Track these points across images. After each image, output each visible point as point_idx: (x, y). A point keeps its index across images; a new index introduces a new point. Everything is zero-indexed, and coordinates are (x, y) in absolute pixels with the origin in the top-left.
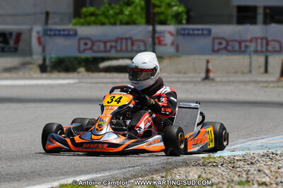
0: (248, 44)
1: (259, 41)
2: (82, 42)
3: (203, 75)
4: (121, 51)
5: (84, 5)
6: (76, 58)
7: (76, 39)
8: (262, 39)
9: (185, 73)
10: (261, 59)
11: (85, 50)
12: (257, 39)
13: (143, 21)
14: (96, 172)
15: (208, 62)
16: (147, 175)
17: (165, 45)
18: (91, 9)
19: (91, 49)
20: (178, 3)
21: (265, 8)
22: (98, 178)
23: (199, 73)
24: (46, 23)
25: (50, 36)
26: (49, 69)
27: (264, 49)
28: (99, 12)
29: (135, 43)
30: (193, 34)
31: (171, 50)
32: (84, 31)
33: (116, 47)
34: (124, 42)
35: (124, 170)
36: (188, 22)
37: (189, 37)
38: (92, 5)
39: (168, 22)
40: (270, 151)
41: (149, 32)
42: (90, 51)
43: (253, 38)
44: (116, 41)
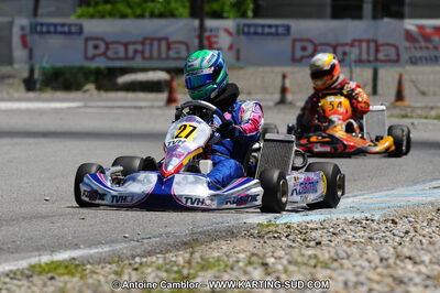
0: (347, 49)
1: (364, 45)
2: (91, 44)
3: (277, 97)
4: (151, 58)
6: (81, 69)
7: (83, 37)
8: (368, 41)
9: (249, 93)
10: (368, 73)
11: (94, 56)
12: (360, 41)
13: (186, 12)
14: (90, 246)
15: (284, 77)
16: (168, 251)
19: (104, 54)
22: (91, 256)
23: (272, 94)
24: (35, 14)
25: (41, 33)
26: (38, 86)
27: (372, 58)
29: (173, 46)
30: (263, 34)
32: (93, 27)
33: (142, 52)
34: (156, 43)
35: (133, 243)
36: (256, 15)
37: (255, 37)
39: (225, 15)
40: (363, 216)
41: (195, 30)
42: (102, 58)
43: (354, 41)
44: (143, 43)
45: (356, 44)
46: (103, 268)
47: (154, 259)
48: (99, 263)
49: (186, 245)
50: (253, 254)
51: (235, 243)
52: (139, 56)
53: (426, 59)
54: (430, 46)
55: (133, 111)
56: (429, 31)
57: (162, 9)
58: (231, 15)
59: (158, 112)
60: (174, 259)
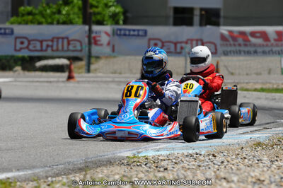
0: (183, 45)
1: (194, 43)
2: (18, 41)
4: (57, 50)
5: (22, 4)
6: (12, 57)
7: (13, 37)
9: (120, 73)
11: (21, 49)
12: (192, 40)
13: (80, 21)
16: (69, 174)
17: (101, 45)
18: (29, 8)
19: (27, 47)
20: (115, 4)
21: (201, 9)
22: (20, 176)
23: (135, 74)
28: (37, 12)
29: (71, 42)
30: (129, 35)
31: (108, 50)
32: (21, 30)
33: (52, 46)
34: (60, 41)
35: (47, 168)
36: (125, 22)
37: (124, 37)
38: (29, 4)
39: (105, 23)
40: (194, 151)
41: (86, 32)
42: (26, 50)
43: (188, 40)
44: (52, 41)
45: (189, 42)
46: (27, 184)
47: (60, 178)
48: (25, 181)
49: (80, 170)
50: (124, 176)
51: (112, 168)
52: (49, 49)
53: (234, 52)
54: (236, 43)
55: (46, 84)
56: (235, 34)
57: (65, 19)
58: (109, 23)
59: (62, 85)
60: (73, 179)
